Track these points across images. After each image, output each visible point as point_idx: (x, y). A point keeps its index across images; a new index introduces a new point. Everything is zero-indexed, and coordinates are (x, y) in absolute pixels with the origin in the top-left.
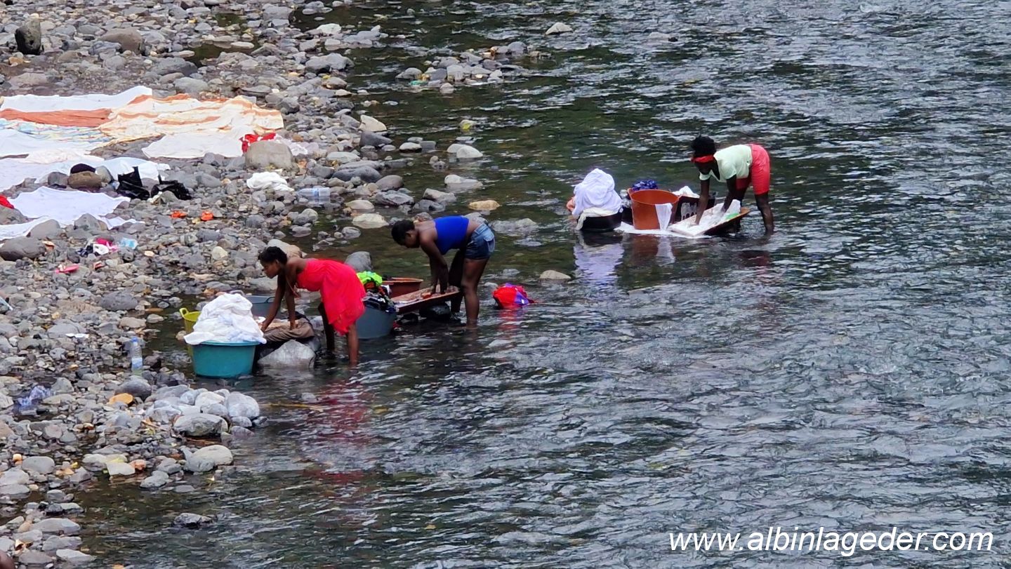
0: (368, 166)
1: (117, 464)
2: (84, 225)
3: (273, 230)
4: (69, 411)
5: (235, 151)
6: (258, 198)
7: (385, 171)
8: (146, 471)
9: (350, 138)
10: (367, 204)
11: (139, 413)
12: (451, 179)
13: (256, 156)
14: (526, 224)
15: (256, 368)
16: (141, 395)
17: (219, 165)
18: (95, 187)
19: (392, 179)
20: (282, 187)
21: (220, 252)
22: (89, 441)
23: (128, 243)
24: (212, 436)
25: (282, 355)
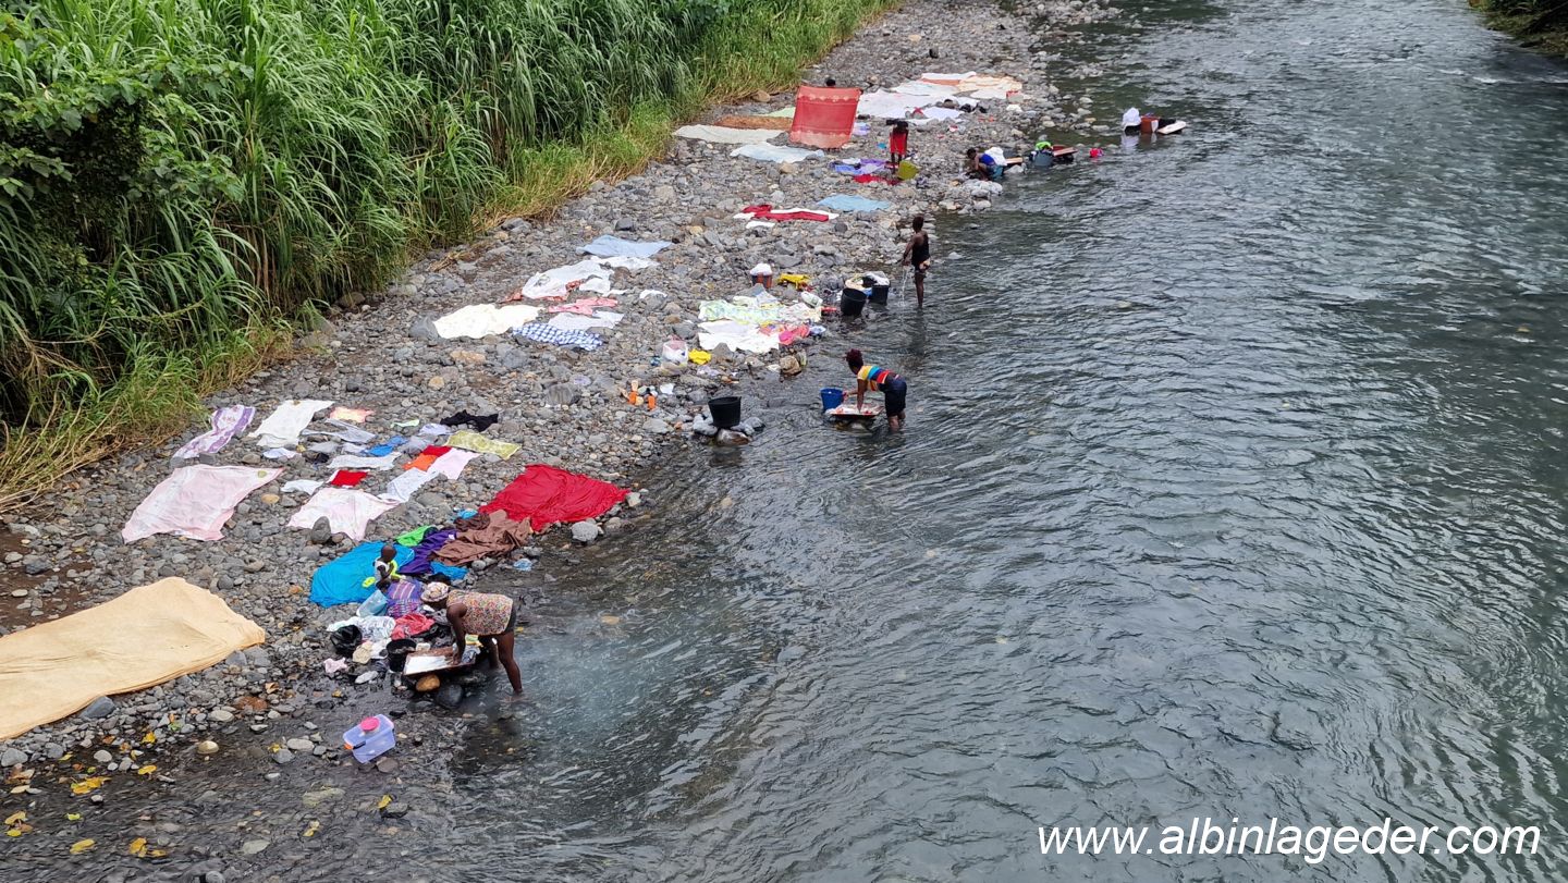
0: (1050, 104)
1: (950, 206)
2: (947, 121)
3: (1014, 125)
4: (935, 186)
5: (1004, 97)
6: (1010, 114)
7: (1057, 106)
8: (960, 209)
9: (1045, 94)
10: (1048, 118)
11: (960, 188)
12: (1080, 110)
13: (1010, 99)
14: (1105, 127)
15: (1003, 174)
16: (961, 182)
17: (997, 102)
18: (953, 107)
19: (1058, 109)
20: (1019, 110)
21: (994, 133)
22: (941, 197)
23: (962, 128)
24: (985, 198)
25: (1012, 170)
